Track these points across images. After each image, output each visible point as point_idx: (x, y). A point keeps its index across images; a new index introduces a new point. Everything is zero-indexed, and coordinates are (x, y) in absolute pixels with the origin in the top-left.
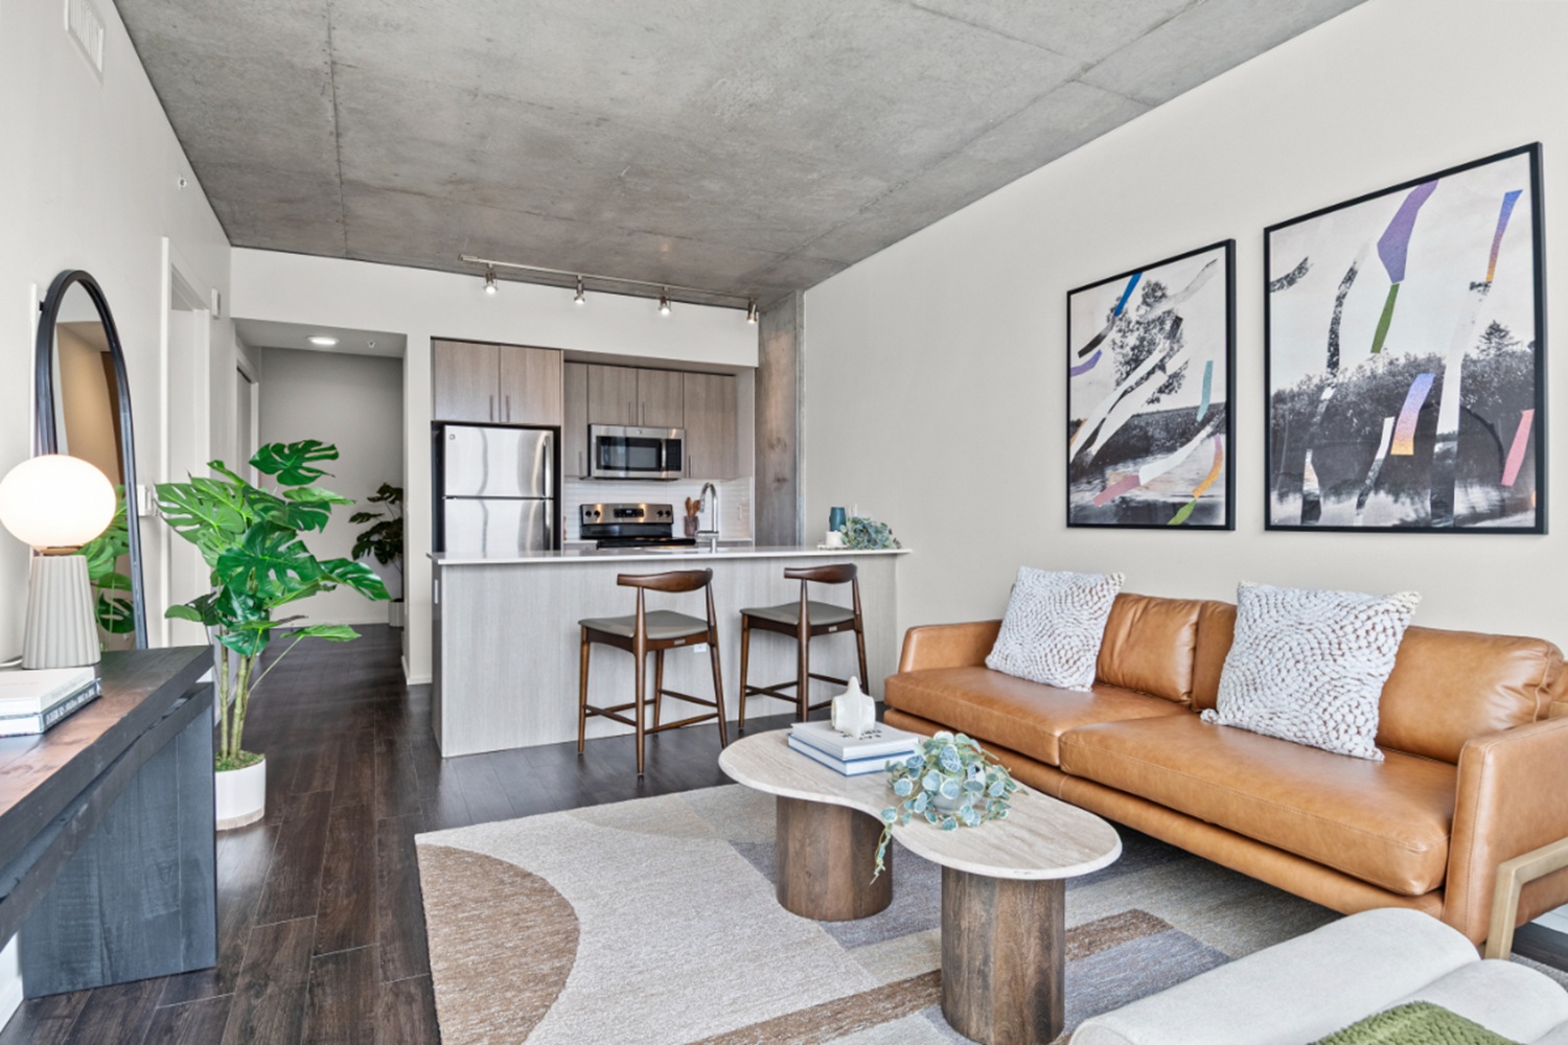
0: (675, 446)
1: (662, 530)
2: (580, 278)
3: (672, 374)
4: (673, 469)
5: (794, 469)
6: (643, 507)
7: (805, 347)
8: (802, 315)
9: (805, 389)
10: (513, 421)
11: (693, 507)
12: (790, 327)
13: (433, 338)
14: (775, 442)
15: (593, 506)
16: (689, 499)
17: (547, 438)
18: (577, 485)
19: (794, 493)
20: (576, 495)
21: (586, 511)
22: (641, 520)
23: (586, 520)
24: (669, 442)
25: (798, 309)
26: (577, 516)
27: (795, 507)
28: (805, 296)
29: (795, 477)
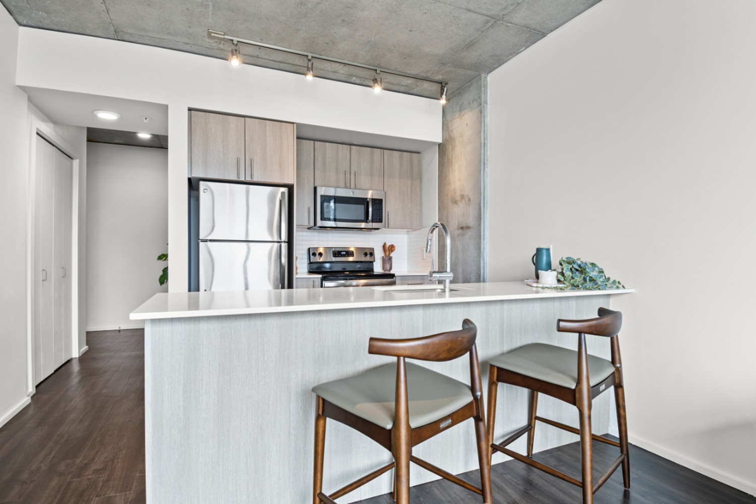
0: (378, 203)
1: (366, 265)
2: (310, 58)
3: (375, 150)
4: (376, 222)
5: (479, 218)
6: (352, 249)
7: (488, 120)
8: (486, 93)
9: (488, 154)
10: (255, 179)
11: (389, 249)
12: (475, 104)
13: (190, 109)
14: (458, 198)
15: (317, 248)
16: (385, 244)
17: (283, 193)
18: (305, 234)
19: (479, 237)
20: (304, 241)
21: (312, 252)
22: (351, 259)
23: (313, 259)
24: (374, 200)
25: (483, 89)
26: (306, 256)
27: (480, 248)
28: (488, 78)
29: (480, 225)
